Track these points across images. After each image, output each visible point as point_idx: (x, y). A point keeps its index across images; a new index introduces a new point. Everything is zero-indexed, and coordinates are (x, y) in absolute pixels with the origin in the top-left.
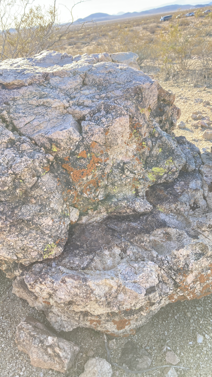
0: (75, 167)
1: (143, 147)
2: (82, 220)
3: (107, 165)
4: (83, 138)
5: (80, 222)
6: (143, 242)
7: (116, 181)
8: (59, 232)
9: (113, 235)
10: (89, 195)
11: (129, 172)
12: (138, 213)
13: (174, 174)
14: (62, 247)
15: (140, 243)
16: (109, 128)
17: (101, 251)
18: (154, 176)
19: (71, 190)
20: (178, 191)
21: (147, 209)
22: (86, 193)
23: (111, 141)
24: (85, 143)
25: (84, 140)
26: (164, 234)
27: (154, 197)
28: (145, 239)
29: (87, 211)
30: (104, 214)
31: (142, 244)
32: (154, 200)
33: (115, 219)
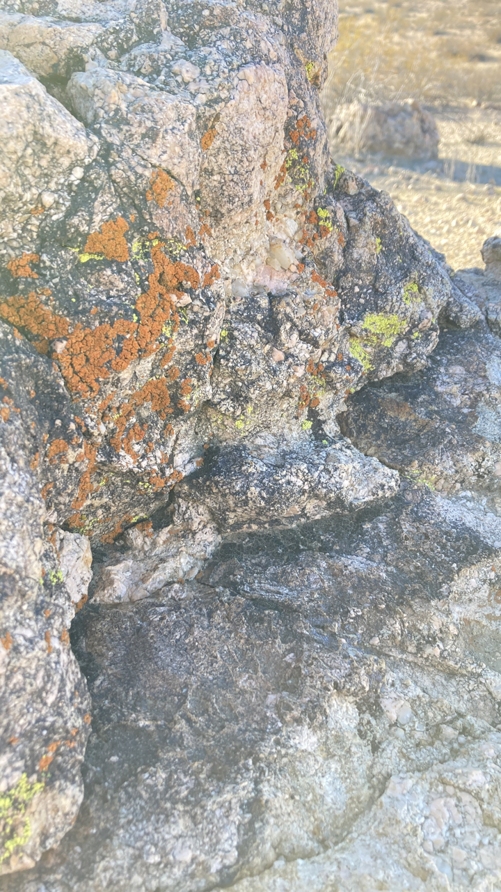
0: (77, 313)
1: (322, 232)
2: (112, 582)
3: (215, 304)
4: (107, 148)
5: (104, 597)
6: (431, 640)
7: (254, 377)
8: (51, 699)
9: (291, 635)
10: (143, 457)
11: (295, 336)
12: (351, 508)
13: (427, 339)
14: (73, 782)
15: (419, 649)
16: (217, 108)
17: (277, 742)
18: (369, 350)
19: (69, 439)
20: (457, 402)
21: (382, 486)
22: (129, 451)
23: (222, 185)
24: (117, 173)
25: (114, 156)
26: (491, 584)
27: (378, 437)
28: (436, 626)
29: (121, 536)
30: (204, 537)
31: (429, 650)
32: (379, 446)
33: (254, 551)
